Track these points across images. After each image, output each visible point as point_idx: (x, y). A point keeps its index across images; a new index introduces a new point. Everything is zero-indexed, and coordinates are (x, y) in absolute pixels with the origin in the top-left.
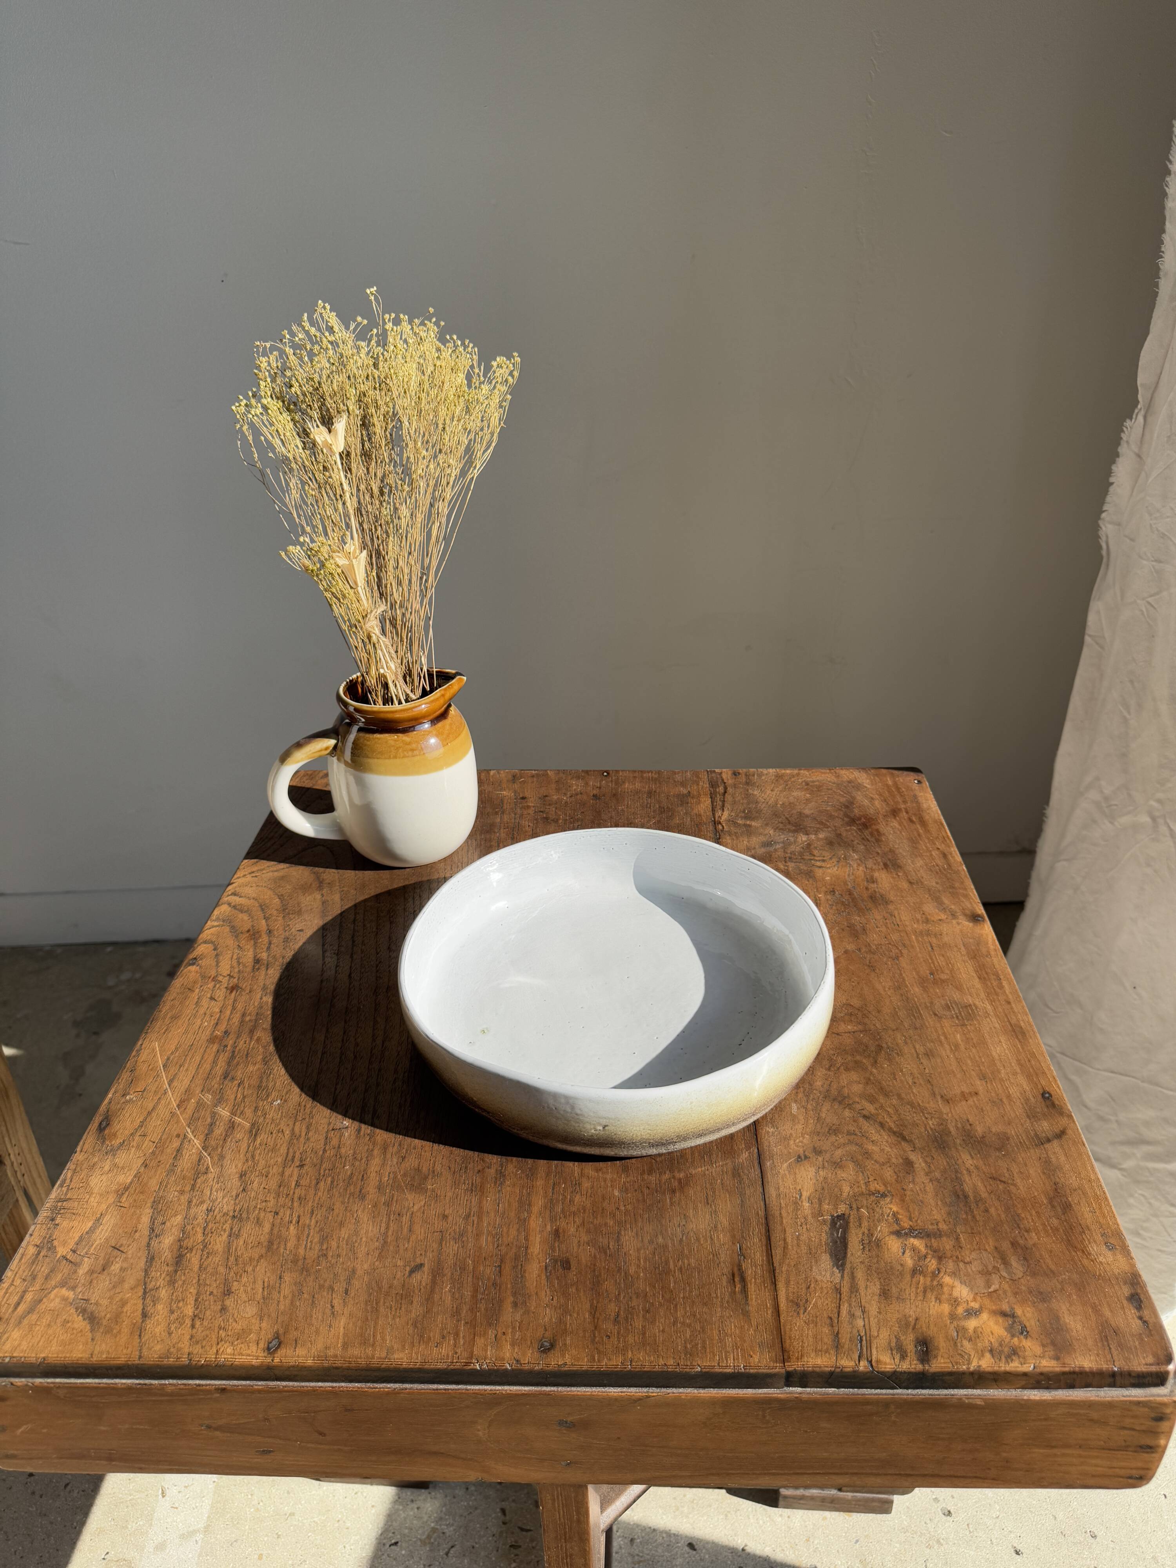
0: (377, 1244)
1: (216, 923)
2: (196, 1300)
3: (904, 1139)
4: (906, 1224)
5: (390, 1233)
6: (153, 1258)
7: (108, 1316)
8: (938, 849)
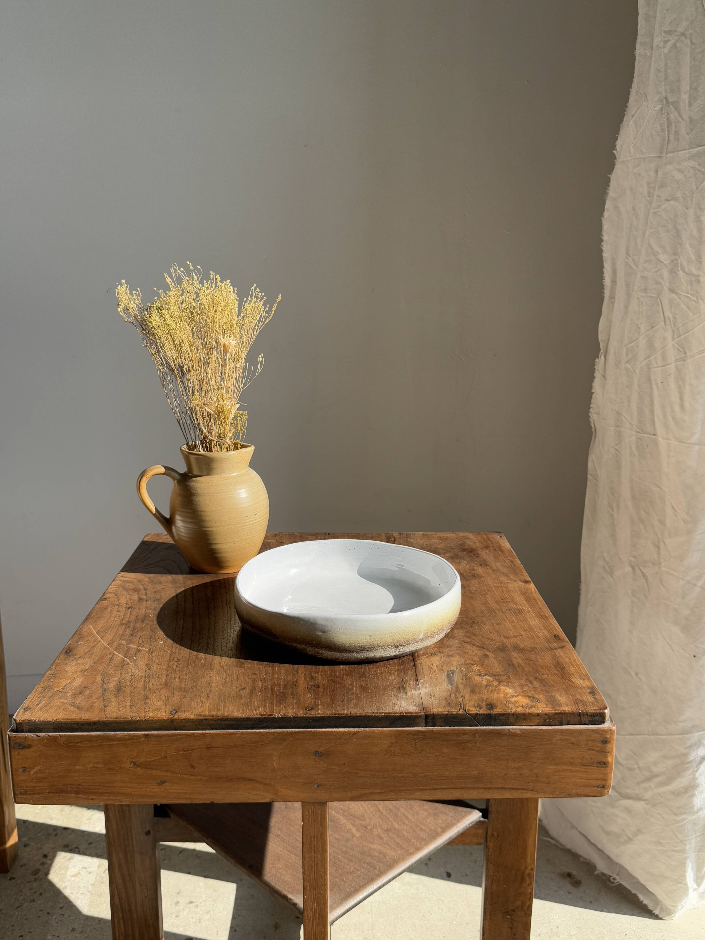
0: (221, 683)
1: (114, 587)
2: (131, 701)
3: (484, 648)
4: (483, 672)
5: (228, 679)
6: (105, 690)
7: (86, 707)
8: (509, 559)
